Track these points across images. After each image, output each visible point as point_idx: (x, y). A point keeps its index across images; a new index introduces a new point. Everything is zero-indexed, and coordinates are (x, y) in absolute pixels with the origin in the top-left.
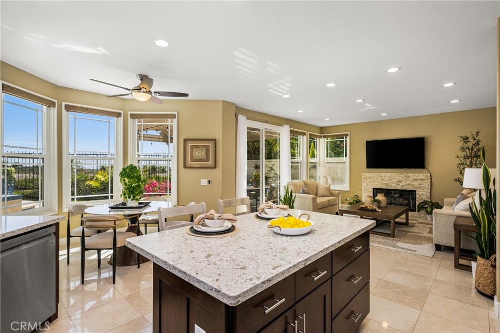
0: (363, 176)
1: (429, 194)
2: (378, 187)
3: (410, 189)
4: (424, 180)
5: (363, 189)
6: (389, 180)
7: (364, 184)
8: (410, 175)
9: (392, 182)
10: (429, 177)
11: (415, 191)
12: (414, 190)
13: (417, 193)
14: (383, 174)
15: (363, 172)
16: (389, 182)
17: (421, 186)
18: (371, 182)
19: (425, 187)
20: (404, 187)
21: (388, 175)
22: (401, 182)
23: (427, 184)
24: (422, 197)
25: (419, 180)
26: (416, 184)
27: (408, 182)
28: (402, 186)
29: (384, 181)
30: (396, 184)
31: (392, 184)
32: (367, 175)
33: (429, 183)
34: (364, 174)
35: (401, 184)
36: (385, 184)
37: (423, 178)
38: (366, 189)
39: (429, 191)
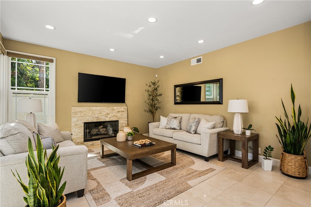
0: (73, 111)
1: (127, 122)
2: (90, 121)
3: (115, 120)
4: (123, 112)
5: (73, 125)
6: (99, 113)
7: (74, 120)
8: (115, 108)
9: (102, 115)
10: (127, 110)
11: (118, 121)
12: (118, 120)
13: (119, 122)
14: (94, 108)
15: (72, 106)
16: (99, 115)
17: (122, 116)
18: (82, 116)
19: (124, 117)
20: (111, 119)
21: (99, 108)
22: (109, 114)
23: (125, 115)
24: (122, 125)
25: (121, 112)
26: (119, 115)
27: (114, 114)
28: (109, 118)
29: (95, 115)
30: (105, 117)
31: (102, 117)
32: (78, 109)
33: (127, 114)
34: (73, 108)
35: (109, 116)
36: (96, 117)
37: (123, 110)
38: (76, 125)
39: (127, 120)
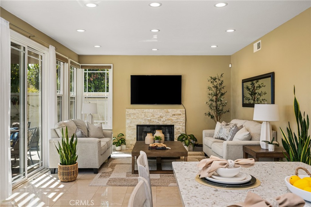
0: (127, 113)
1: (184, 127)
2: (142, 124)
3: (170, 124)
4: (180, 115)
5: (127, 126)
6: (151, 116)
7: (128, 121)
8: (170, 110)
9: (155, 118)
10: (184, 112)
11: (173, 126)
12: (173, 124)
13: (175, 127)
14: (146, 110)
15: (127, 108)
16: (152, 118)
17: (178, 120)
18: (135, 119)
19: (181, 121)
20: (165, 123)
21: (151, 110)
22: (162, 118)
23: (182, 119)
24: (179, 130)
25: (177, 115)
26: (174, 118)
27: (168, 117)
28: (163, 121)
29: (148, 117)
30: (158, 120)
31: (154, 120)
32: (131, 111)
33: (184, 118)
34: (127, 110)
35: (162, 120)
36: (148, 120)
37: (180, 113)
38: (130, 127)
39: (184, 124)
